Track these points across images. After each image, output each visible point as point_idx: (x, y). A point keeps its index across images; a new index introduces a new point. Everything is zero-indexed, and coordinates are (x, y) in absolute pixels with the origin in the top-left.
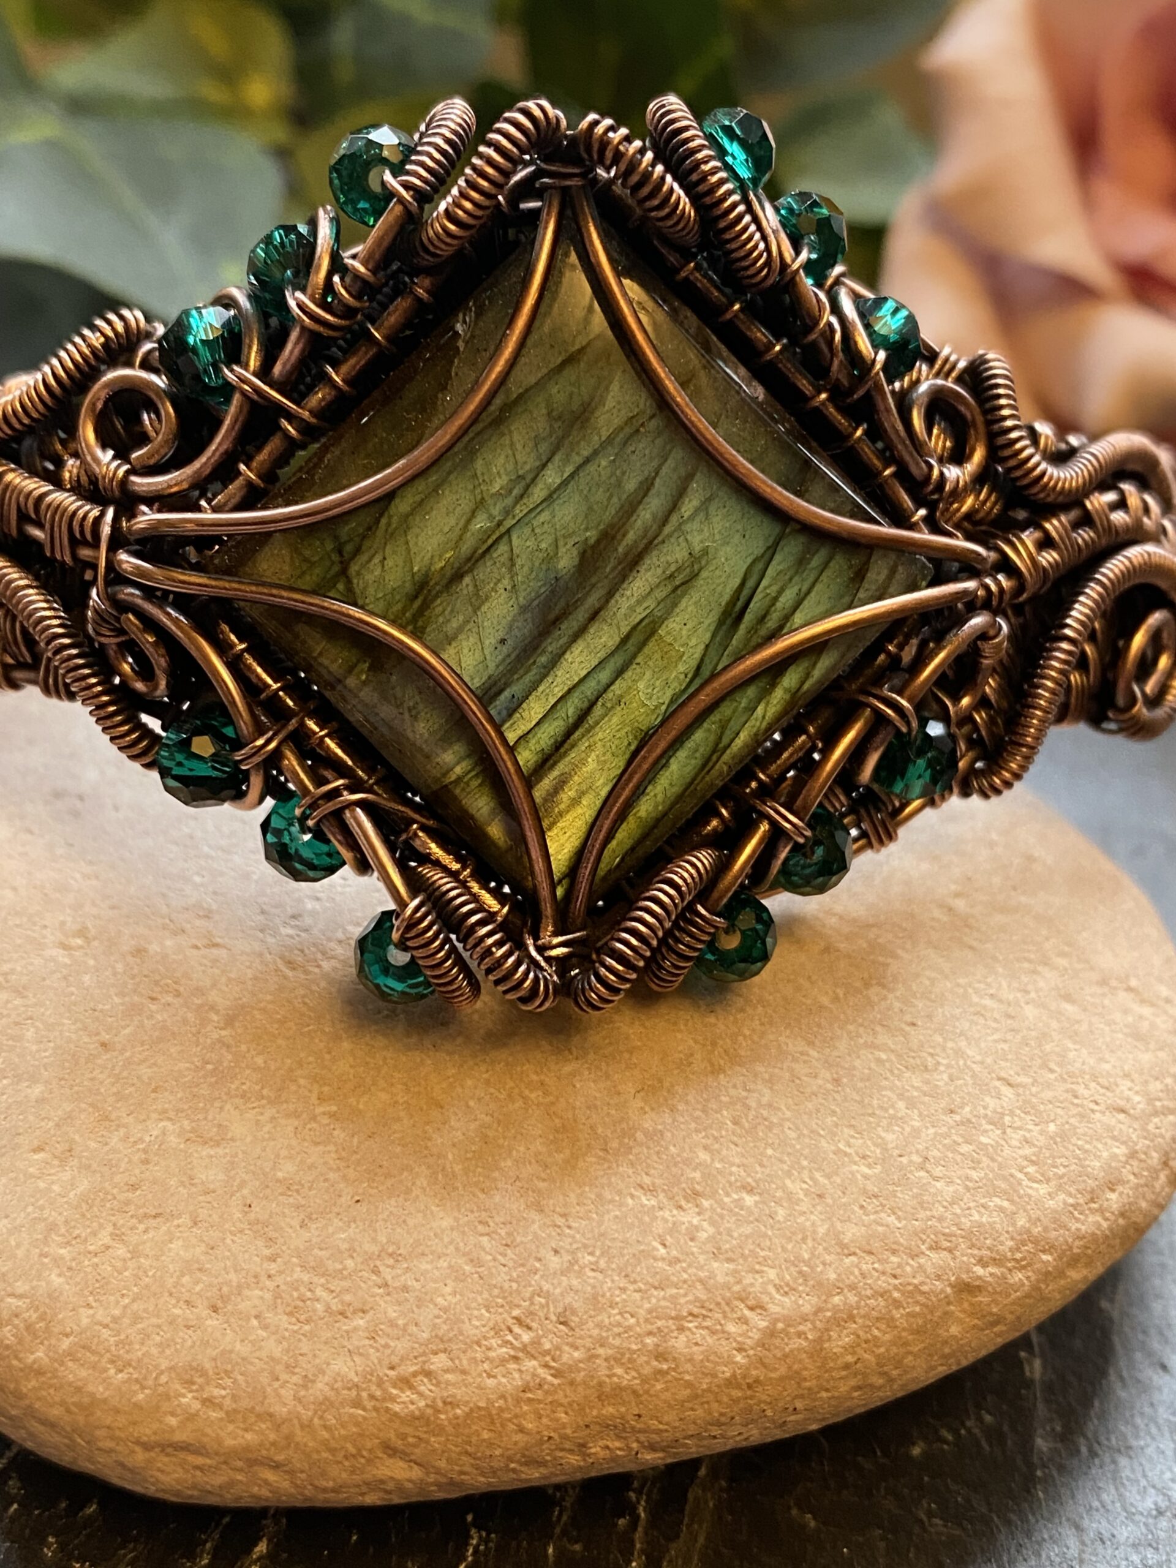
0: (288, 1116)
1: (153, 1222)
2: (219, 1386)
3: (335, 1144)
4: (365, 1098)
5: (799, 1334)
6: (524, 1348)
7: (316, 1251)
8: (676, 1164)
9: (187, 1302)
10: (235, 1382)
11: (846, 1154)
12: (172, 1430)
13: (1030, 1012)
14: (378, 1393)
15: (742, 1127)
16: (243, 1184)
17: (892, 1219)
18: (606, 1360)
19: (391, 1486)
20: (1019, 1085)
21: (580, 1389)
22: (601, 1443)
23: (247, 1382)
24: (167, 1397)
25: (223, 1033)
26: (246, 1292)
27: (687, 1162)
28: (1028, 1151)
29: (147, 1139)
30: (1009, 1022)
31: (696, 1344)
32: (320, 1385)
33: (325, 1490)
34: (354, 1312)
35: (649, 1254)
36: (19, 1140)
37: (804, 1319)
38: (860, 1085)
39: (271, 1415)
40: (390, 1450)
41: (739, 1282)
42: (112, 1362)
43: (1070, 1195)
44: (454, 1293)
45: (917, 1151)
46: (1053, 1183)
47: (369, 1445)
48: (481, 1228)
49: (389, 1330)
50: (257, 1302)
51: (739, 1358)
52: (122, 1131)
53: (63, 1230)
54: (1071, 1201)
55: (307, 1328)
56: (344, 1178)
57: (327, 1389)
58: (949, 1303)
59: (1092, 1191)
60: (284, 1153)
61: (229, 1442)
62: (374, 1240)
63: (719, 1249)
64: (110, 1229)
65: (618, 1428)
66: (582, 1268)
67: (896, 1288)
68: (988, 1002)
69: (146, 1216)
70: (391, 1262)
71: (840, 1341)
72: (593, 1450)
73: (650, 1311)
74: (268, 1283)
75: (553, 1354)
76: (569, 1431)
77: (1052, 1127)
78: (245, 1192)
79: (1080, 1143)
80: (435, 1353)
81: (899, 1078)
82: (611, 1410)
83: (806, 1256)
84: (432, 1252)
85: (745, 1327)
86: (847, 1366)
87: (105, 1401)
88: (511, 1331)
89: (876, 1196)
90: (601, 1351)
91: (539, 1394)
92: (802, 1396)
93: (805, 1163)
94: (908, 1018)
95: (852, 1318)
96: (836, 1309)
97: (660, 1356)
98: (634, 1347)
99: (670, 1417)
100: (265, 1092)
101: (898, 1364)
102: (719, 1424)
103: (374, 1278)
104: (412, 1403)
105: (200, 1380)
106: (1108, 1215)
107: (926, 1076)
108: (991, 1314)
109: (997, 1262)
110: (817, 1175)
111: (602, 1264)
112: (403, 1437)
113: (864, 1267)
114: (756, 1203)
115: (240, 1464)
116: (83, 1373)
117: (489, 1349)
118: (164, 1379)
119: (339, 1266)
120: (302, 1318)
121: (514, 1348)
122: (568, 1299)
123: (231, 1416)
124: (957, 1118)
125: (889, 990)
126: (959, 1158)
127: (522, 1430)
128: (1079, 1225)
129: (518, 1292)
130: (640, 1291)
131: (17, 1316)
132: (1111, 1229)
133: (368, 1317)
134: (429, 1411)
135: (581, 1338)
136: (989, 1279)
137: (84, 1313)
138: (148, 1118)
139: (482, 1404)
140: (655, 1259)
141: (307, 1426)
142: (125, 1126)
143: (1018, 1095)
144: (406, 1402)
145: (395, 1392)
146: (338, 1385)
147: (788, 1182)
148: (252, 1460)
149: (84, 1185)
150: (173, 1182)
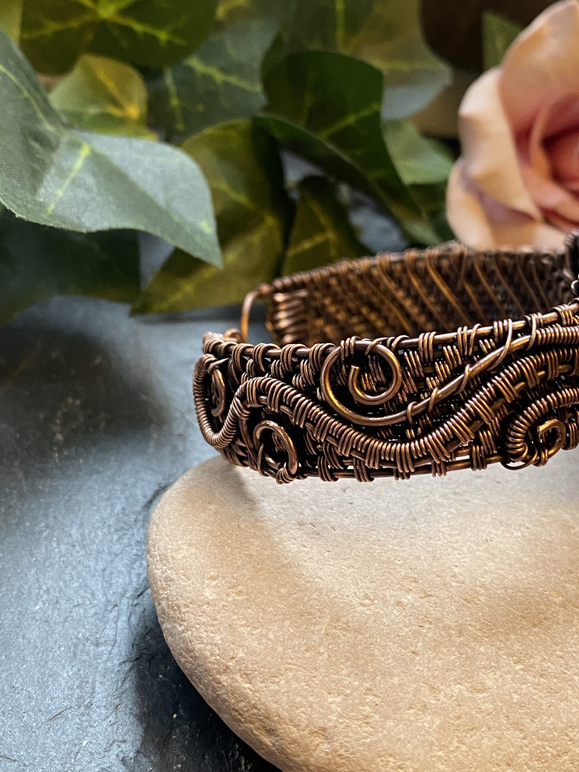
0: (506, 674)
1: (472, 732)
4: (532, 660)
7: (541, 731)
9: (497, 764)
16: (501, 707)
25: (461, 639)
26: (519, 755)
29: (454, 694)
34: (563, 754)
36: (400, 705)
50: (524, 758)
53: (437, 744)
55: (546, 765)
56: (540, 697)
62: (562, 722)
64: (456, 739)
69: (469, 730)
70: (570, 730)
74: (526, 749)
78: (504, 711)
103: (566, 738)
119: (552, 736)
138: (450, 685)
142: (443, 690)
150: (473, 713)
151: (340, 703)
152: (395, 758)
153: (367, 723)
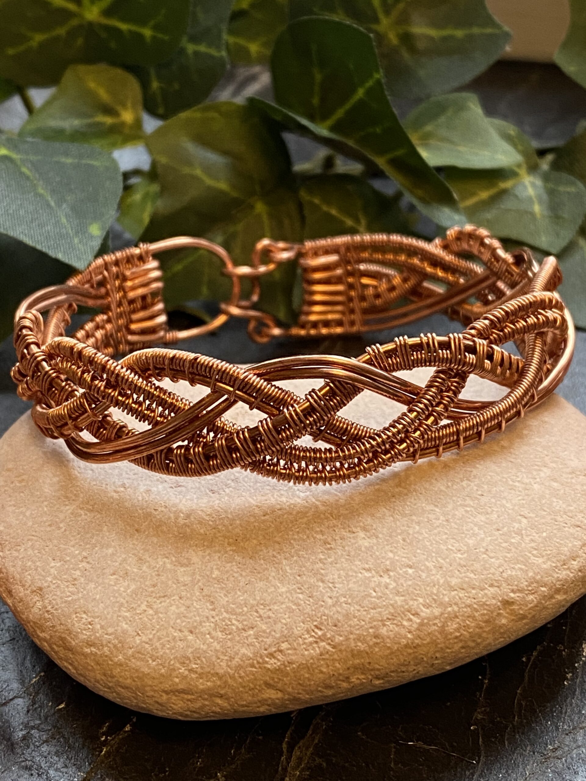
0: (215, 552)
1: (163, 599)
2: (195, 664)
3: (236, 562)
4: (247, 543)
5: (434, 624)
6: (319, 638)
7: (231, 605)
8: (379, 559)
9: (180, 631)
10: (202, 661)
11: (452, 550)
12: (177, 684)
13: (536, 486)
14: (261, 661)
15: (407, 542)
16: (199, 581)
17: (472, 575)
18: (354, 640)
19: (270, 702)
20: (530, 517)
21: (344, 653)
22: (356, 676)
23: (206, 660)
24: (174, 670)
25: (186, 521)
26: (203, 624)
27: (383, 558)
28: (533, 545)
29: (158, 566)
30: (526, 491)
31: (391, 631)
32: (237, 660)
33: (243, 706)
34: (249, 628)
35: (369, 595)
36: (105, 571)
37: (436, 618)
38: (458, 521)
39: (217, 674)
40: (268, 685)
41: (407, 604)
42: (151, 658)
43: (554, 562)
44: (289, 618)
45: (483, 547)
46: (545, 558)
47: (258, 683)
48: (298, 591)
49: (263, 635)
50: (209, 628)
51: (409, 636)
52: (147, 564)
53: (126, 605)
54: (554, 565)
55: (229, 637)
56: (241, 575)
57: (239, 660)
58: (500, 609)
59: (564, 560)
60: (215, 567)
61: (201, 687)
62: (255, 599)
63: (398, 592)
64: (145, 603)
65: (361, 669)
66: (341, 603)
67: (475, 603)
68: (517, 484)
69: (160, 597)
70: (262, 607)
71: (452, 627)
72: (353, 680)
73: (370, 619)
74: (212, 620)
75: (332, 639)
76: (341, 671)
77: (544, 534)
78: (200, 584)
79: (558, 540)
80: (283, 642)
81: (475, 518)
82: (358, 661)
83: (435, 592)
84: (279, 602)
85: (411, 623)
86: (456, 637)
87: (148, 674)
88: (314, 631)
89: (465, 566)
90: (351, 636)
91: (327, 656)
92: (438, 651)
93: (434, 555)
94: (480, 493)
95: (457, 617)
96: (449, 613)
97: (376, 637)
98: (365, 634)
99: (383, 662)
100: (205, 544)
101: (480, 636)
102: (403, 665)
103: (256, 614)
104: (275, 663)
105: (188, 662)
106: (573, 571)
107: (488, 516)
108: (520, 614)
109: (520, 591)
110: (439, 559)
111: (350, 601)
112: (273, 679)
113: (461, 595)
114: (413, 572)
115: (206, 696)
116: (138, 663)
117: (305, 639)
118: (172, 662)
119: (241, 610)
120: (227, 632)
121: (315, 637)
122: (336, 616)
123: (201, 676)
124: (501, 532)
125: (472, 482)
126: (501, 549)
127: (321, 672)
128: (558, 575)
129: (316, 615)
130: (365, 610)
131: (109, 642)
132: (575, 577)
133: (255, 629)
134: (283, 667)
135: (342, 631)
136: (518, 599)
137: (137, 638)
138: (158, 558)
139: (304, 662)
140: (372, 597)
141: (232, 677)
142: (148, 562)
143: (529, 522)
144: (272, 663)
145: (267, 659)
146: (244, 659)
147: (427, 563)
148: (212, 694)
149: (133, 587)
150: (170, 583)
151: (58, 567)
152: (87, 615)
153: (74, 585)
